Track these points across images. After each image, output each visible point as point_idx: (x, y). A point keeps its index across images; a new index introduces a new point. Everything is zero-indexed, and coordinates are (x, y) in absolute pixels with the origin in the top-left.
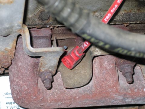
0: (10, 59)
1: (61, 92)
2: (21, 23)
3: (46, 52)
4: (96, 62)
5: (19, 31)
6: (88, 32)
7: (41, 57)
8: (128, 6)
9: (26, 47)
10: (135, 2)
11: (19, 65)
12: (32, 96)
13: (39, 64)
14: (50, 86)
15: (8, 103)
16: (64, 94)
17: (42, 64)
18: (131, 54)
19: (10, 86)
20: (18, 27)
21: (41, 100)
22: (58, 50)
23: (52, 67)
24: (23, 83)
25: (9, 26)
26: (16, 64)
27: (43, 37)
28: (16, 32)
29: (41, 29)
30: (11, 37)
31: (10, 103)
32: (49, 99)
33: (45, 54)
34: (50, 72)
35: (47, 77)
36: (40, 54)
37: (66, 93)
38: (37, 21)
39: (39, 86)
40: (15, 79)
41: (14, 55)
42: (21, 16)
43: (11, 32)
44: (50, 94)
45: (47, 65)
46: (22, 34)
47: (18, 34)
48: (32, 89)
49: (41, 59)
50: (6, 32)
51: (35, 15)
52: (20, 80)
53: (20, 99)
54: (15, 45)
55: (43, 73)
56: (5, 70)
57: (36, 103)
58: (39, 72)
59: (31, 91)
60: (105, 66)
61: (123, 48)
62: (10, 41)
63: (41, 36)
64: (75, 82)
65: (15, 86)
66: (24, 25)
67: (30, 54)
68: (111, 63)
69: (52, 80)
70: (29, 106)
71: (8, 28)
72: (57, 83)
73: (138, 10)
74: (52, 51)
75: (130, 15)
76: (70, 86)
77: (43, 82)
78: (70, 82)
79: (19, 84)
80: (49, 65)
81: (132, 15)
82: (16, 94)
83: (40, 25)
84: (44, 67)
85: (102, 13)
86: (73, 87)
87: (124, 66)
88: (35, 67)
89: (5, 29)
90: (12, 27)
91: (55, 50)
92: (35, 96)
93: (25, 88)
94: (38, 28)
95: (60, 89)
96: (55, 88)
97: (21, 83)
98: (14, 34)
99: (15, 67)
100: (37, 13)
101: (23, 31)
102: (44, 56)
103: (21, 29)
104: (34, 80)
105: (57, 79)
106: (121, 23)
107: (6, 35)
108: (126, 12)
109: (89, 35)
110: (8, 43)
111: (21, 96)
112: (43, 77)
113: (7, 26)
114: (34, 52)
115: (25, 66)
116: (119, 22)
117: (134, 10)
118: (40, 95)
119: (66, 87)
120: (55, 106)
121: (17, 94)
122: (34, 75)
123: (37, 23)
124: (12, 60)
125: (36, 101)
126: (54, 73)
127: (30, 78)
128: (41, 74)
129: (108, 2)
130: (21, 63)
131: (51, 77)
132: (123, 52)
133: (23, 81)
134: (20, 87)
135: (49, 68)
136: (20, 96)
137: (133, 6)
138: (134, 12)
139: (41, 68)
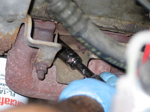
0: (10, 44)
1: (52, 85)
2: (25, 13)
3: (44, 45)
4: (92, 64)
5: (23, 20)
6: (83, 36)
7: (39, 49)
8: (133, 18)
9: (26, 37)
10: (140, 16)
11: (18, 51)
12: (24, 83)
13: (36, 54)
14: (42, 77)
15: (2, 84)
16: (55, 87)
17: (39, 55)
18: (120, 65)
19: (6, 69)
20: (22, 16)
21: (32, 89)
22: (56, 46)
23: (48, 60)
24: (18, 69)
25: (14, 13)
26: (15, 50)
27: (47, 30)
28: (20, 20)
29: (46, 22)
30: (15, 23)
31: (4, 84)
32: (40, 89)
33: (42, 47)
34: (46, 64)
35: (41, 68)
36: (38, 46)
37: (57, 87)
38: (43, 14)
39: (33, 75)
40: (11, 63)
41: (15, 41)
42: (27, 7)
43: (15, 19)
44: (42, 85)
45: (43, 57)
46: (25, 23)
47: (22, 23)
48: (25, 77)
49: (39, 51)
50: (10, 18)
51: (42, 7)
52: (16, 66)
53: (12, 83)
54: (18, 31)
55: (38, 63)
56: (4, 53)
57: (26, 90)
58: (35, 62)
59: (24, 78)
60: (100, 70)
61: (113, 58)
62: (14, 27)
63: (45, 29)
64: (68, 78)
65: (9, 70)
66: (28, 16)
67: (29, 44)
68: (106, 68)
69: (46, 72)
70: (20, 91)
71: (12, 15)
72: (50, 76)
73: (143, 24)
74: (49, 45)
75: (134, 27)
76: (62, 82)
77: (37, 72)
78: (63, 78)
79: (14, 69)
80: (45, 58)
81: (135, 26)
82: (9, 77)
83: (46, 18)
84: (41, 58)
85: (107, 19)
86: (65, 83)
87: (118, 73)
88: (33, 56)
89: (9, 15)
90: (16, 15)
91: (53, 46)
92: (27, 83)
93: (19, 74)
94: (43, 20)
95: (53, 82)
96: (47, 80)
97: (16, 68)
98: (18, 22)
99: (14, 52)
100: (45, 6)
101: (26, 21)
102: (42, 49)
103: (24, 19)
104: (28, 68)
105: (52, 72)
106: (123, 33)
107: (10, 21)
108: (130, 23)
109: (84, 39)
110: (11, 29)
111: (14, 80)
112: (38, 67)
113: (12, 13)
114: (33, 43)
115: (23, 54)
116: (121, 31)
117: (139, 22)
118: (32, 83)
119: (58, 81)
120: (45, 97)
121: (10, 79)
122: (30, 64)
123: (43, 16)
124: (12, 45)
125: (27, 88)
126: (50, 66)
127: (26, 66)
128: (37, 64)
129: (115, 10)
130: (20, 49)
131: (45, 69)
132: (113, 61)
133: (18, 67)
134: (14, 72)
135: (45, 60)
136: (12, 80)
137: (138, 19)
138: (138, 25)
139: (38, 59)
